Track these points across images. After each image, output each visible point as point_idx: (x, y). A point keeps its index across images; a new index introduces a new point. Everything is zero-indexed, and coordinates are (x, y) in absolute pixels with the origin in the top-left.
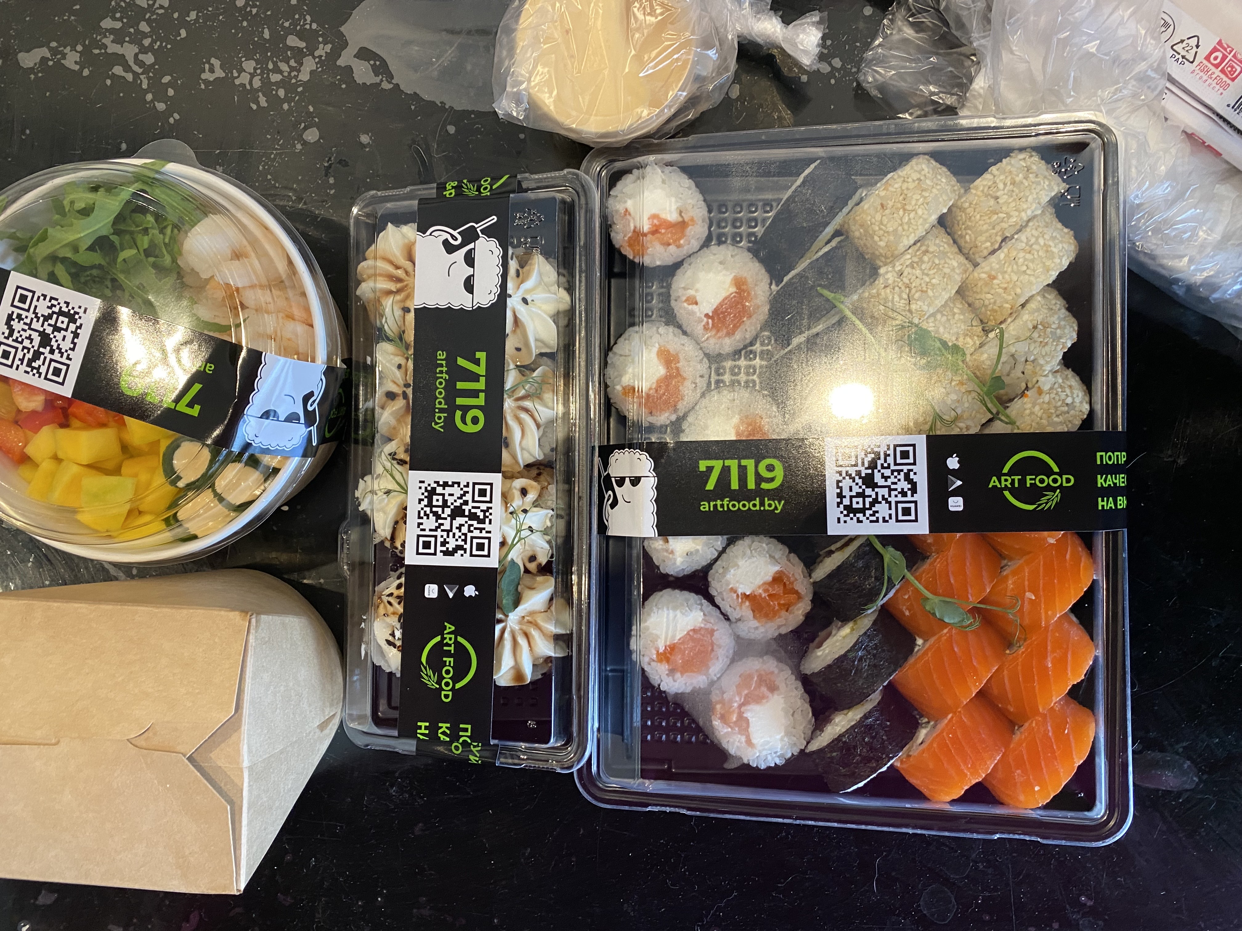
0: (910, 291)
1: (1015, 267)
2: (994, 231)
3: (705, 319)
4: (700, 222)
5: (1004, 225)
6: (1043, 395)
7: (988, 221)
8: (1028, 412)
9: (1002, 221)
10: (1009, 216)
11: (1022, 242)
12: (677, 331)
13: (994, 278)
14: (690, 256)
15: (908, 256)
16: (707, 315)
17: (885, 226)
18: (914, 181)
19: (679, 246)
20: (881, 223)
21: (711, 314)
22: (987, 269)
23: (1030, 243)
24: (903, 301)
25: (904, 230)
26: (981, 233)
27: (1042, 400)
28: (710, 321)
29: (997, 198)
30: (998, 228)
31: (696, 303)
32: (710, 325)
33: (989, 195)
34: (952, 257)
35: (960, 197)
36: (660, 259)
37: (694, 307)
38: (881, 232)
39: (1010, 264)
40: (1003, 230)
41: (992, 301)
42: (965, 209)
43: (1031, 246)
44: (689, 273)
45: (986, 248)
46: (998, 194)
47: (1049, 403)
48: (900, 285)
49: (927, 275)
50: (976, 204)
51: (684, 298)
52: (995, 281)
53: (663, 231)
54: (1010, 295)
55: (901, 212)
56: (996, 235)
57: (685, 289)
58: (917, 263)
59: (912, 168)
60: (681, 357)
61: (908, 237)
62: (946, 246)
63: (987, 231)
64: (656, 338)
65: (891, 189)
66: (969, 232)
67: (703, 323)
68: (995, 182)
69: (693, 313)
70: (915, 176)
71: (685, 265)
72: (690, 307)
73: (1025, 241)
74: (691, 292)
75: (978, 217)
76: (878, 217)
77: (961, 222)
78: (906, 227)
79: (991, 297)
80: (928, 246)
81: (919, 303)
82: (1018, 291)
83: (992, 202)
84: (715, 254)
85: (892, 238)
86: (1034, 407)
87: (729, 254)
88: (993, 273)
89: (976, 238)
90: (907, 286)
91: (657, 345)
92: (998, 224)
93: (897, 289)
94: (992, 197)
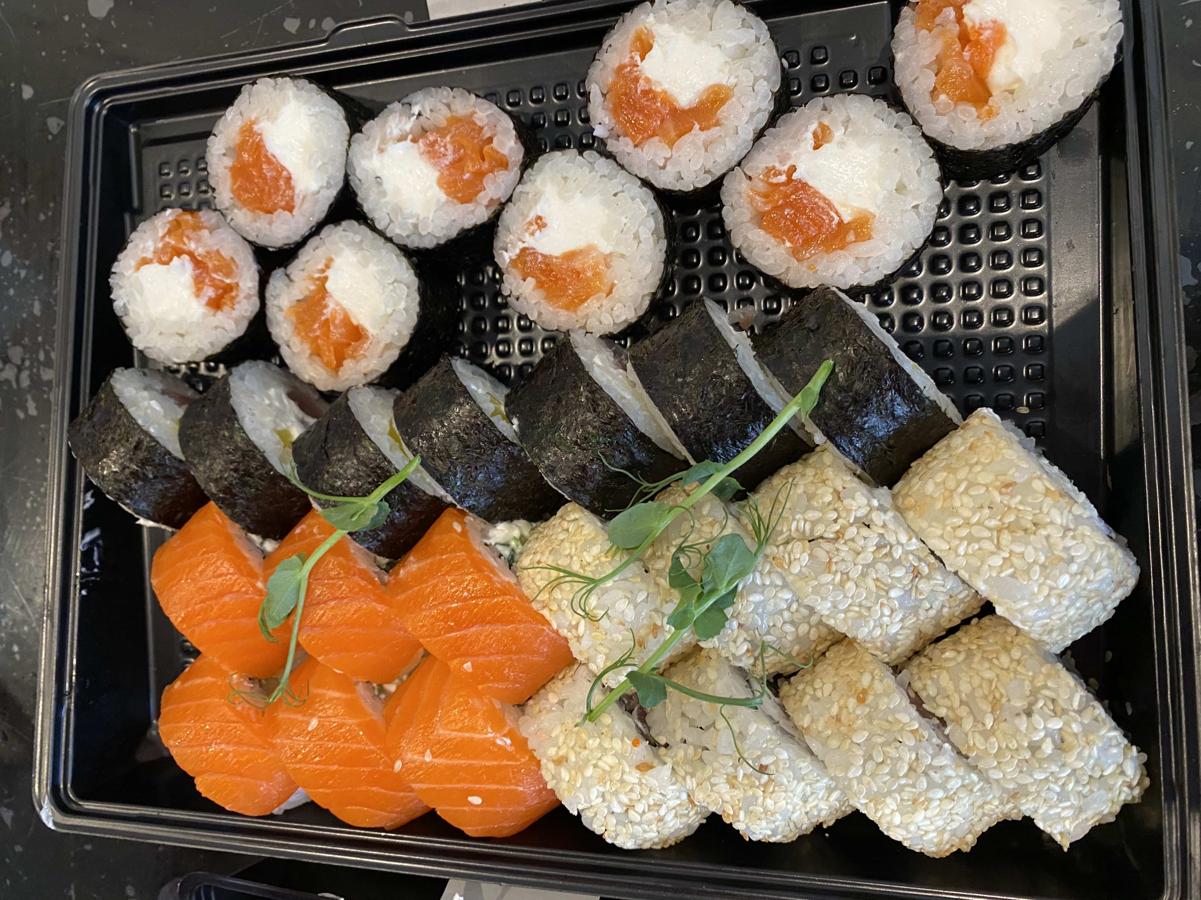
0: (829, 540)
1: (880, 740)
2: (957, 703)
3: (785, 168)
4: (986, 130)
5: (968, 724)
6: (637, 774)
7: (979, 693)
8: (606, 745)
9: (976, 720)
10: (987, 734)
11: (933, 757)
12: (763, 119)
13: (861, 700)
14: (915, 122)
15: (903, 539)
16: (793, 169)
17: (966, 491)
18: (1067, 549)
19: (934, 93)
20: (971, 484)
21: (795, 176)
22: (878, 687)
23: (932, 774)
24: (808, 526)
25: (954, 529)
26: (955, 680)
27: (627, 769)
28: (783, 178)
29: (1029, 714)
30: (963, 711)
31: (816, 147)
32: (775, 180)
33: (1036, 701)
34: (908, 623)
35: (1037, 644)
36: (906, 58)
37: (811, 142)
38: (951, 485)
39: (886, 731)
40: (958, 721)
41: (819, 694)
42: (1008, 651)
43: (925, 773)
44: (879, 125)
45: (925, 688)
46: (1036, 717)
47: (622, 781)
48: (840, 521)
49: (864, 575)
50: (1015, 672)
51: (826, 122)
52: (852, 702)
53: (966, 54)
54: (826, 727)
55: (993, 523)
56: (950, 708)
57: (847, 123)
58: (889, 554)
59: (1098, 547)
60: (714, 131)
61: (942, 537)
62: (932, 613)
63: (958, 691)
64: (746, 78)
65: (1049, 501)
66: (961, 658)
67: (777, 165)
68: (1065, 712)
69: (797, 141)
70: (1080, 553)
71: (898, 117)
72: (809, 135)
73: (936, 763)
74: (838, 134)
75: (989, 675)
76: (985, 478)
77: (982, 642)
78: (964, 532)
79: (826, 694)
80: (929, 577)
81: (806, 557)
82: (834, 743)
83: (1020, 704)
84: (919, 172)
85: (939, 505)
86: (615, 755)
87: (921, 201)
88: (870, 698)
89: (948, 670)
90: (839, 535)
91: (733, 80)
92: (971, 712)
93: (834, 515)
94: (1031, 705)
